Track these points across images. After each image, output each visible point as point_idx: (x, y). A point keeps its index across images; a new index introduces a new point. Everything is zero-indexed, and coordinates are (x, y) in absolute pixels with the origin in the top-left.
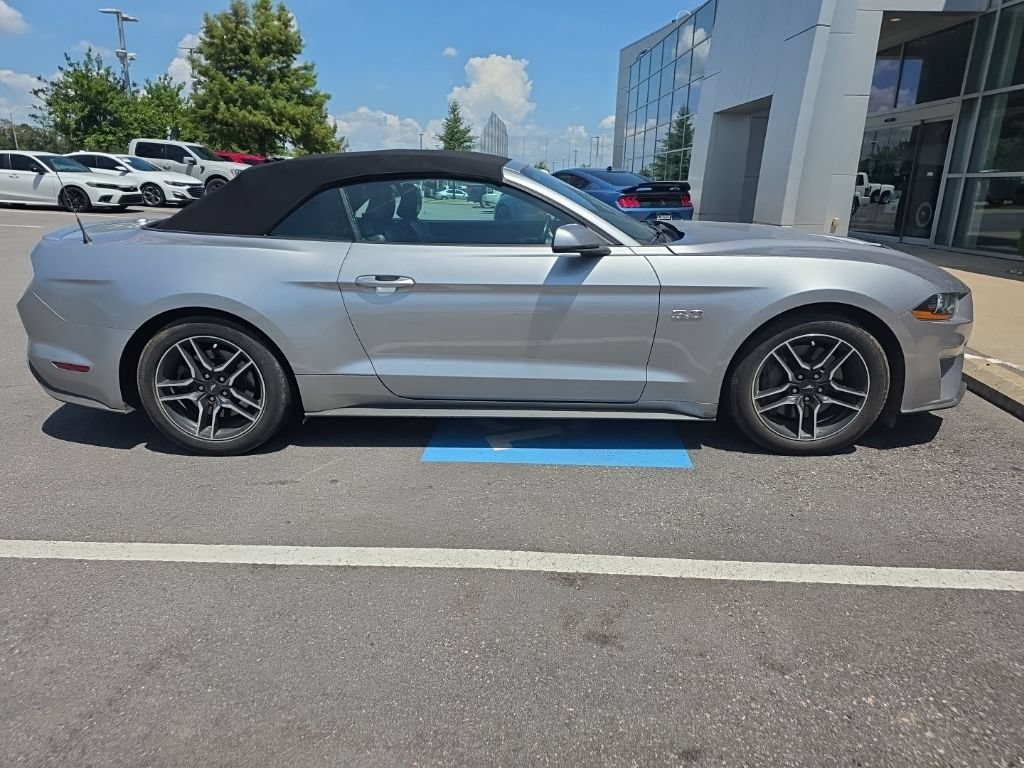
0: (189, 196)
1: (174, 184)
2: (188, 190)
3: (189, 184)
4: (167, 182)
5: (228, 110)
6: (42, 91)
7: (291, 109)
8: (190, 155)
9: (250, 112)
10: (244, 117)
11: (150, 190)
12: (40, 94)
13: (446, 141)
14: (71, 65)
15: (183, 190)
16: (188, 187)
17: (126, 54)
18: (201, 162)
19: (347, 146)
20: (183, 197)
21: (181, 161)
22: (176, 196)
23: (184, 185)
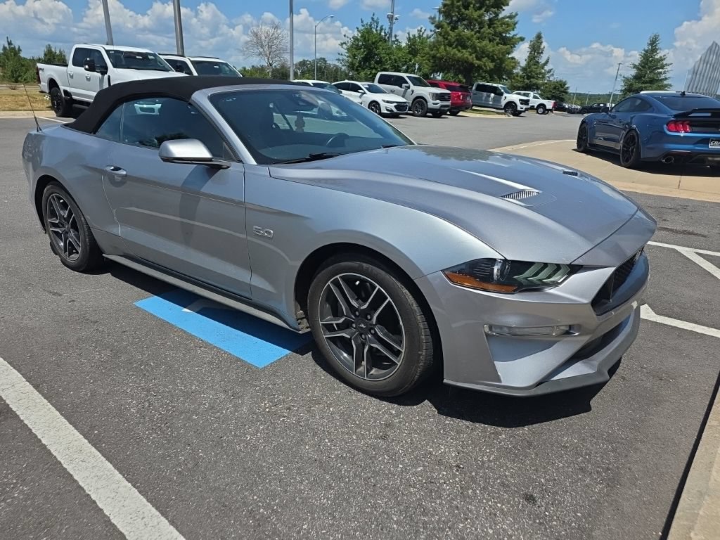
0: (395, 110)
1: (388, 102)
2: (395, 106)
3: (397, 102)
4: (384, 101)
5: (445, 50)
6: (345, 43)
7: (490, 47)
8: (407, 83)
9: (459, 51)
10: (454, 54)
11: (374, 106)
12: (344, 45)
13: (638, 69)
14: (363, 26)
15: (392, 106)
16: (395, 104)
17: (393, 16)
18: (412, 87)
19: (553, 75)
20: (391, 111)
21: (401, 86)
22: (387, 110)
23: (393, 102)
